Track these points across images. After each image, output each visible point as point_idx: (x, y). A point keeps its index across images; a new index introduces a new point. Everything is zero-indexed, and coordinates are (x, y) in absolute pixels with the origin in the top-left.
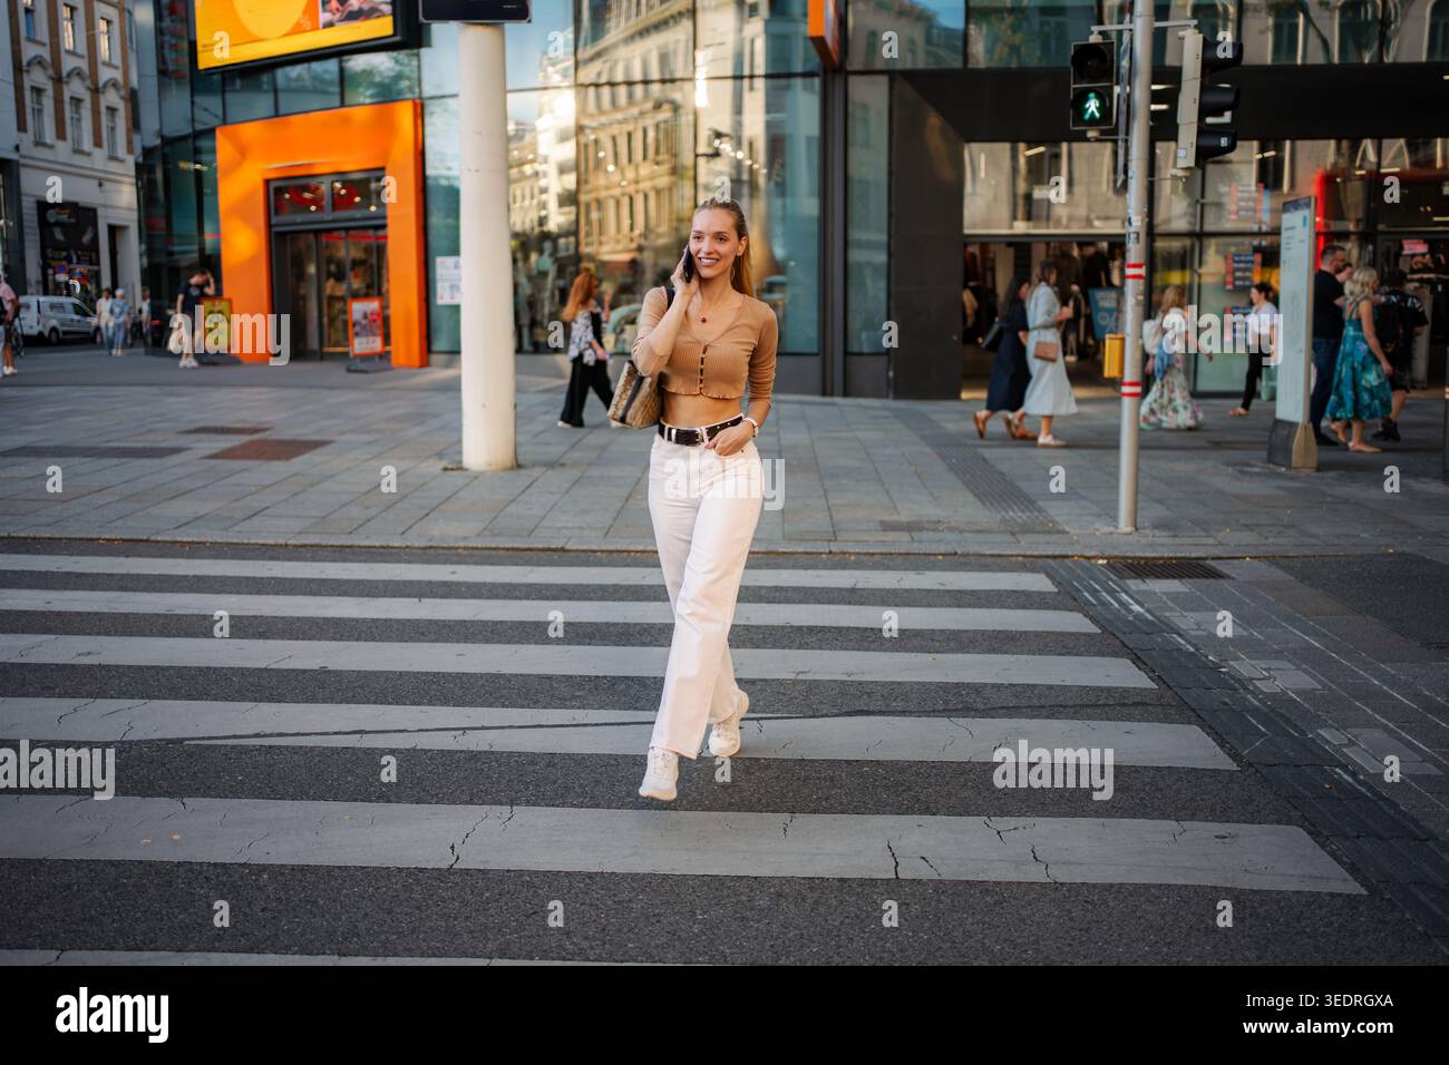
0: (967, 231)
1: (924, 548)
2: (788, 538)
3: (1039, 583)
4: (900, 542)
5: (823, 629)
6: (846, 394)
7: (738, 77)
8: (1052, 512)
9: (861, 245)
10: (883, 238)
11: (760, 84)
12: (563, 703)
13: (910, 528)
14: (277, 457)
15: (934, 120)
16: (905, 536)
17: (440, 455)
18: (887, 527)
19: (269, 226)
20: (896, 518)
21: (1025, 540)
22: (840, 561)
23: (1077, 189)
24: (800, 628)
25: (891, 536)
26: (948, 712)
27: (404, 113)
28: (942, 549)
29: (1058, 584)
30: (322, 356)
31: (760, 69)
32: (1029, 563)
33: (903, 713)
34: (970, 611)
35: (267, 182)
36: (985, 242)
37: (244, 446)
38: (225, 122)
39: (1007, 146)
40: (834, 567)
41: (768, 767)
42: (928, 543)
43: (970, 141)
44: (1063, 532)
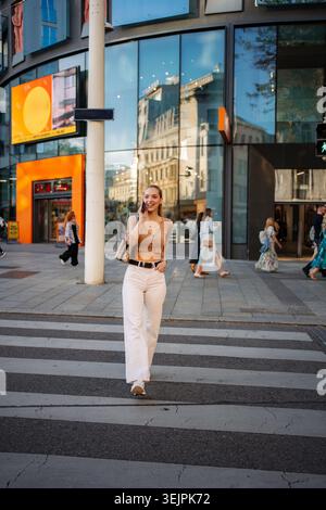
0: (276, 200)
1: (258, 320)
2: (203, 315)
3: (304, 337)
4: (248, 317)
5: (212, 357)
6: (231, 258)
7: (198, 146)
8: (310, 306)
9: (238, 207)
10: (245, 204)
11: (205, 148)
12: (90, 393)
13: (252, 311)
14: (18, 277)
15: (264, 162)
16: (249, 315)
17: (77, 278)
18: (243, 311)
19: (33, 197)
20: (246, 307)
21: (298, 317)
22: (223, 325)
23: (315, 187)
24: (202, 356)
25: (244, 314)
26: (264, 404)
27: (79, 159)
28: (264, 321)
29: (312, 338)
30: (49, 242)
31: (205, 143)
32: (300, 328)
33: (244, 403)
34: (275, 350)
35: (33, 182)
36: (282, 205)
37: (8, 273)
38: (20, 162)
39: (290, 171)
40: (220, 328)
41: (177, 433)
42: (259, 318)
43: (277, 168)
44: (314, 315)
